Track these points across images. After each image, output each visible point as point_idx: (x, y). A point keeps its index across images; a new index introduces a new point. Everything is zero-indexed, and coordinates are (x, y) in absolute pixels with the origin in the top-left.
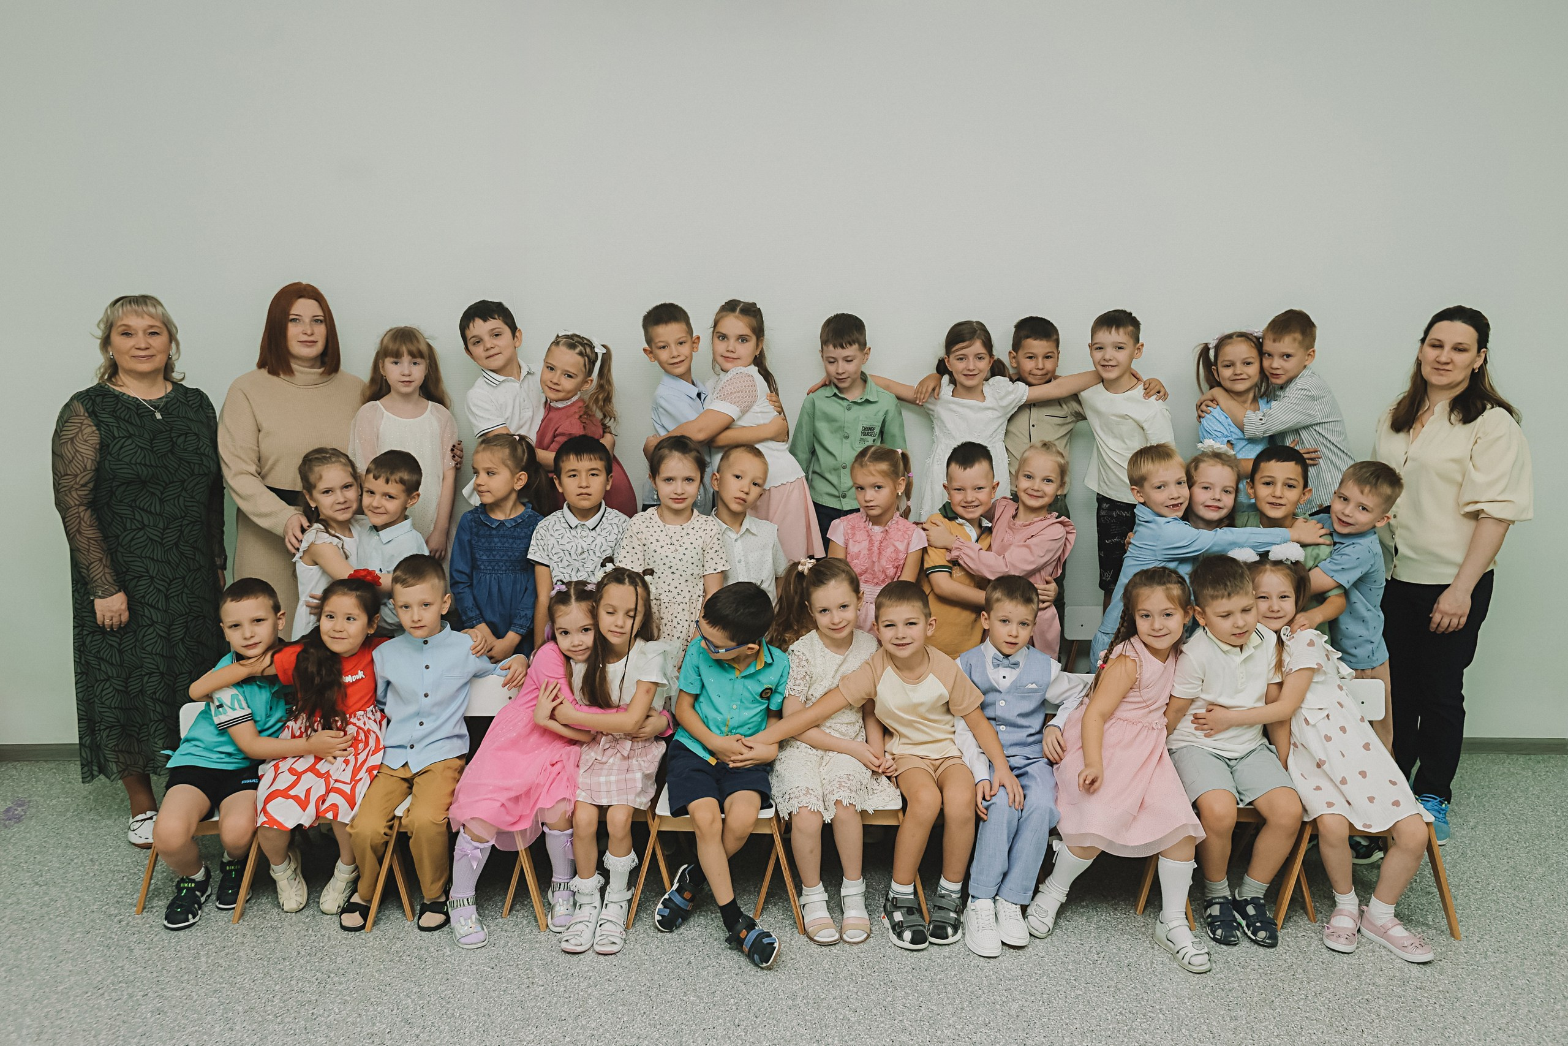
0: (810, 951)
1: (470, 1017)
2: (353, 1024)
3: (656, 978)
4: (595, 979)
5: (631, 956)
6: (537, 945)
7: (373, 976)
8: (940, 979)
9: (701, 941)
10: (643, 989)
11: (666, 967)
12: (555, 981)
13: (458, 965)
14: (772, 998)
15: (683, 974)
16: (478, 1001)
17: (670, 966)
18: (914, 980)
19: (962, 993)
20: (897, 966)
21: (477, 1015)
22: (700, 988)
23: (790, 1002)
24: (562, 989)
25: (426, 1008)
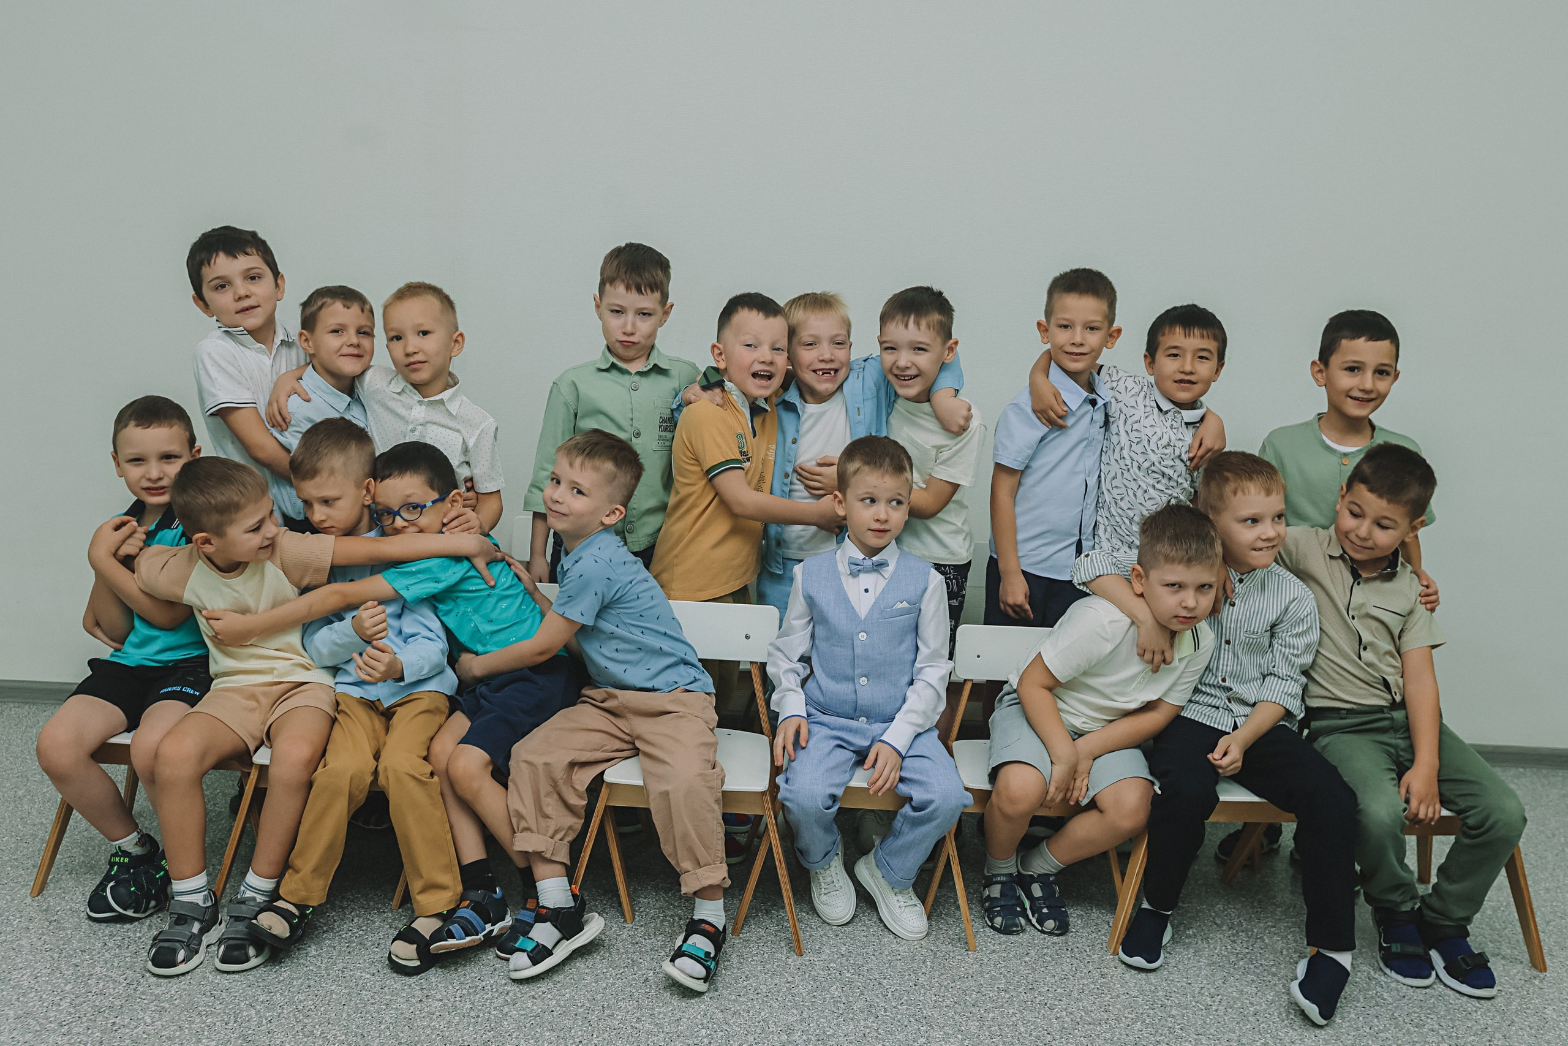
0: (813, 973)
1: (335, 1037)
2: (169, 1039)
4: (515, 994)
7: (205, 978)
8: (993, 1018)
10: (580, 1010)
11: (613, 984)
12: (458, 995)
13: (326, 969)
14: (758, 1031)
15: (636, 994)
16: (349, 1016)
17: (619, 983)
18: (957, 1017)
20: (934, 998)
21: (346, 1035)
22: (659, 1013)
23: (784, 1037)
24: (468, 1006)
25: (275, 1023)
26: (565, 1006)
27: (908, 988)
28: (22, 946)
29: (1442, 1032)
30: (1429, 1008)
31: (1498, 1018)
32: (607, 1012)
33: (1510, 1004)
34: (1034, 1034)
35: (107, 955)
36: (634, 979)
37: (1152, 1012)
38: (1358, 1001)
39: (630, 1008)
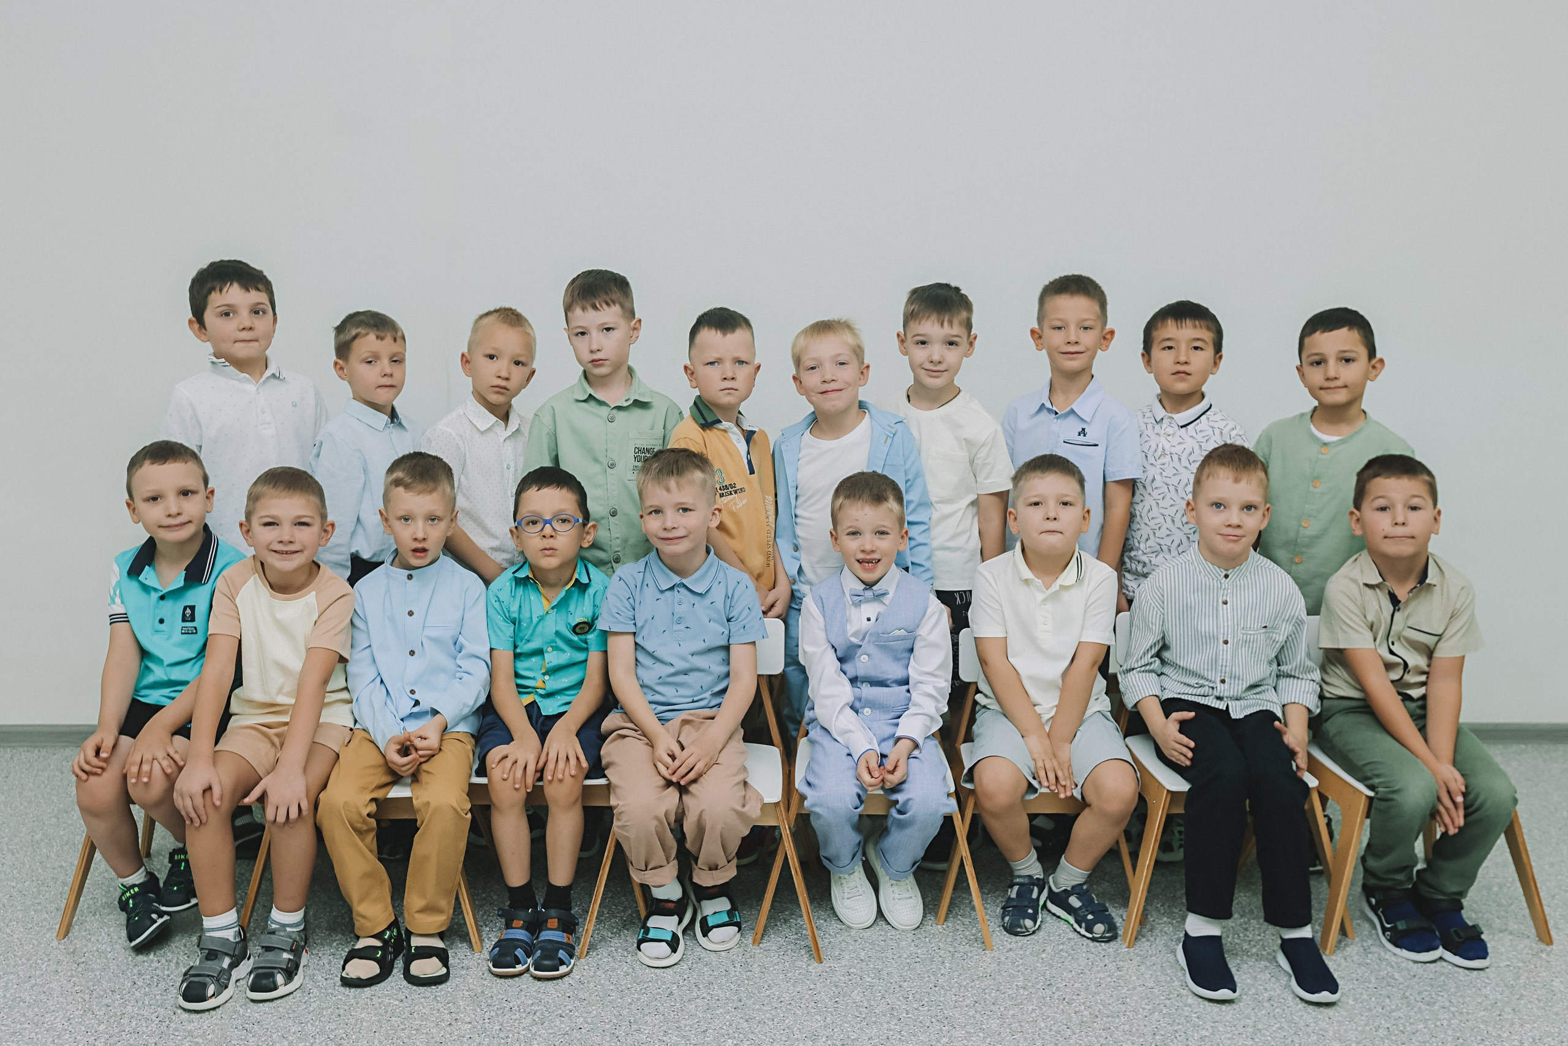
0: (834, 979)
3: (625, 1012)
4: (542, 1014)
5: (592, 985)
6: (463, 972)
8: (1013, 1015)
9: (686, 967)
11: (638, 999)
12: (486, 1017)
14: (784, 1039)
17: (644, 998)
18: (977, 1016)
19: (1045, 1033)
20: (954, 998)
22: (686, 1025)
24: (498, 1028)
26: (592, 1023)
27: (929, 991)
28: (53, 989)
29: (1453, 1009)
30: (1439, 986)
31: (1507, 993)
32: (634, 1027)
33: (1518, 978)
34: (1054, 1029)
35: (137, 994)
36: (658, 993)
37: (1168, 1002)
38: (1370, 982)
39: (656, 1022)
